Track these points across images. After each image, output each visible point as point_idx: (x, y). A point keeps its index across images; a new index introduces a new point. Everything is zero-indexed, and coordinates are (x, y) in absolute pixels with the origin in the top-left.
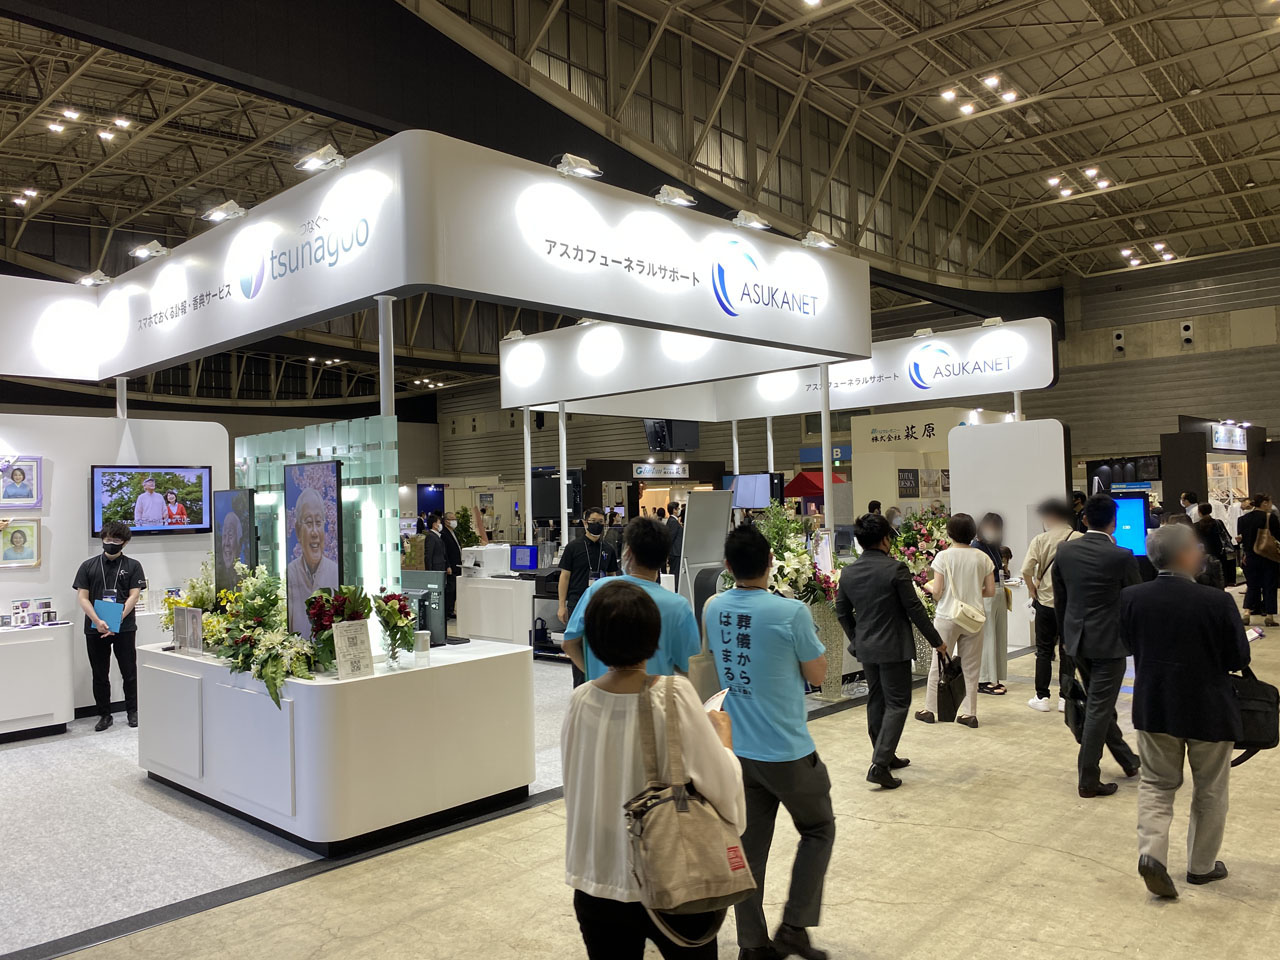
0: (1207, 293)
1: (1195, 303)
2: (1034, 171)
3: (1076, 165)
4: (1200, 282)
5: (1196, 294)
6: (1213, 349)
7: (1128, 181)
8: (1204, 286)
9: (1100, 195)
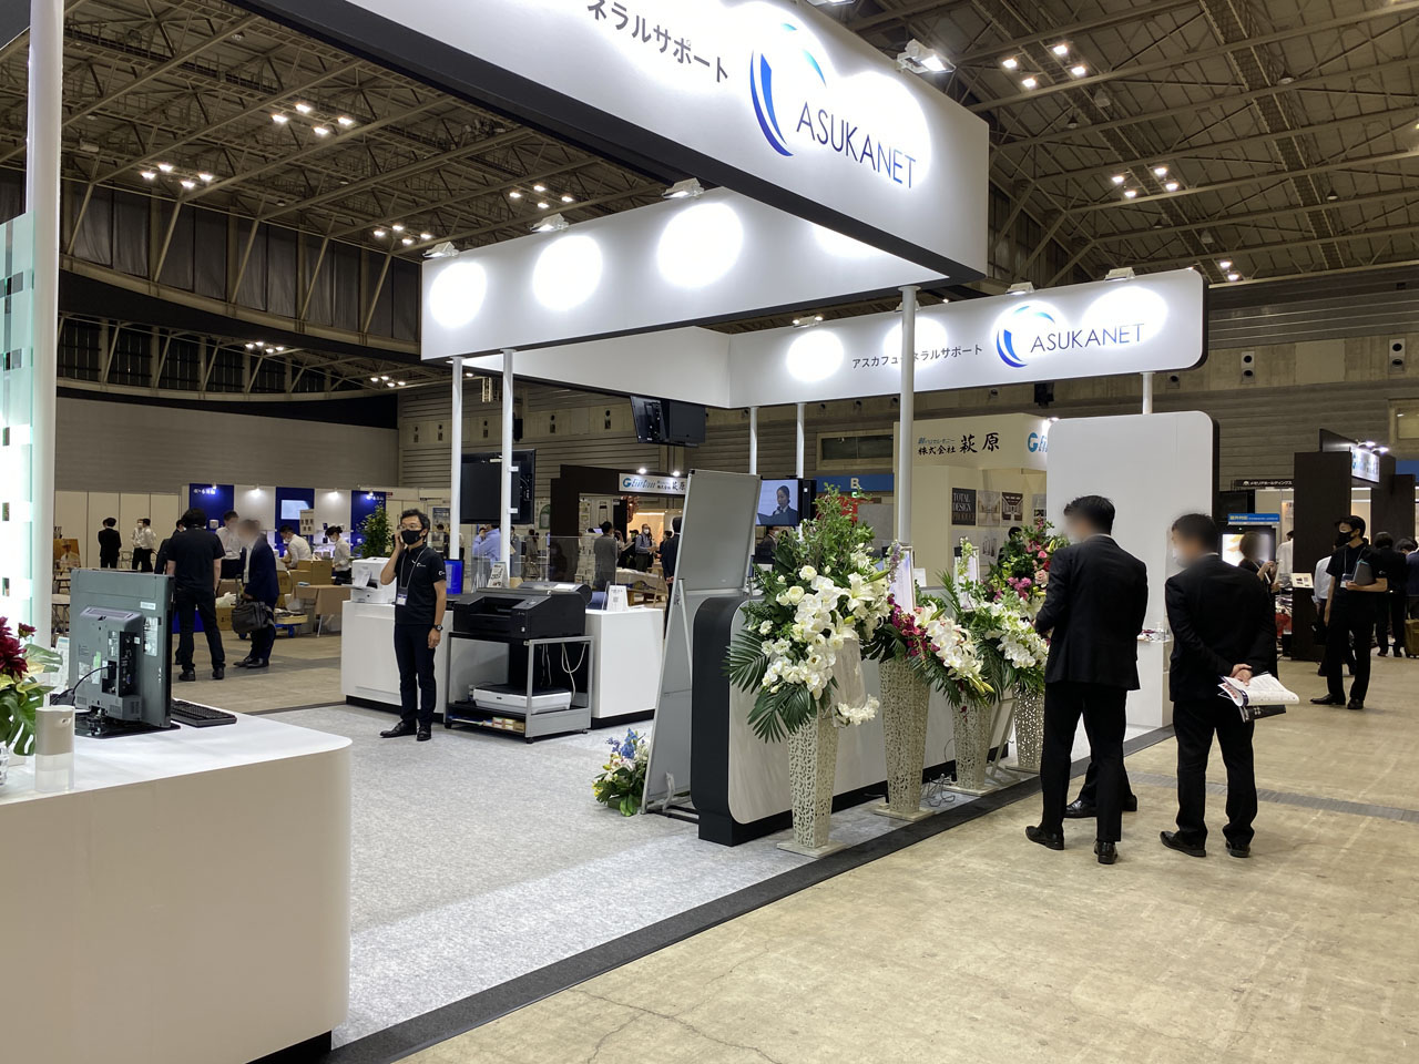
0: (1270, 320)
1: (1257, 332)
2: (1097, 166)
3: (1143, 162)
4: (1266, 309)
5: (1260, 322)
6: (1275, 384)
7: (1199, 186)
8: (1267, 313)
9: (1167, 199)
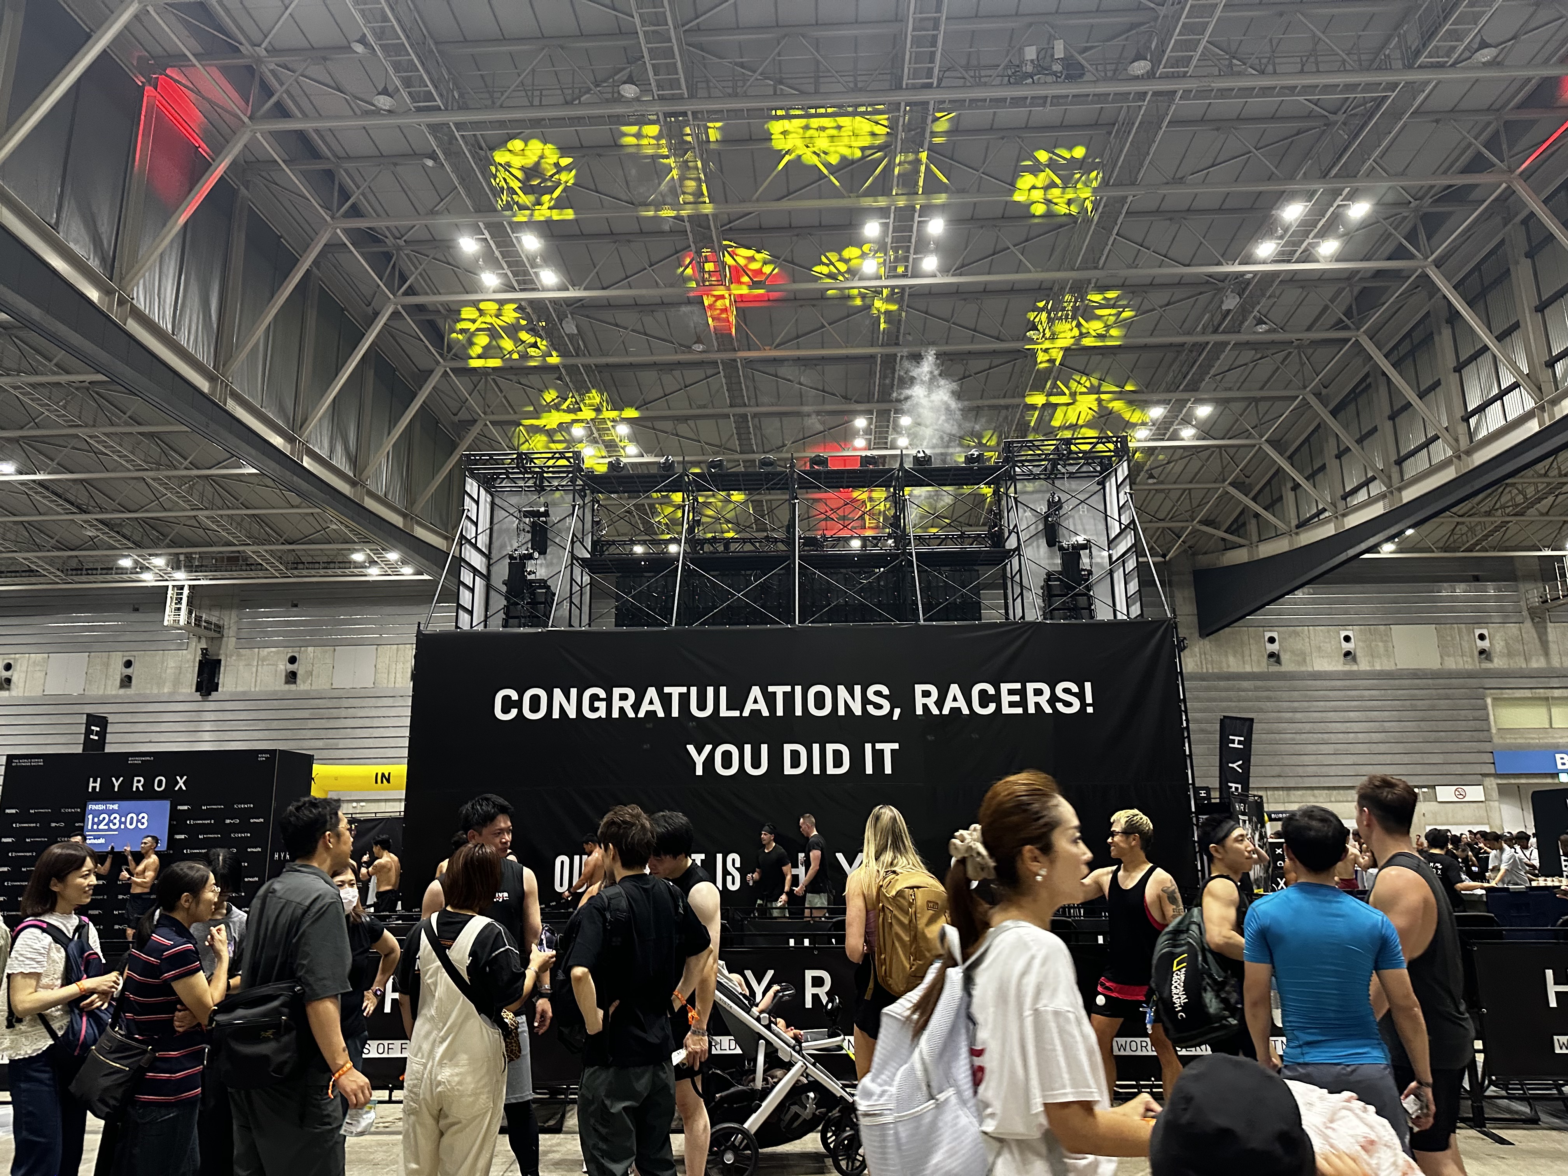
6: (1378, 667)
